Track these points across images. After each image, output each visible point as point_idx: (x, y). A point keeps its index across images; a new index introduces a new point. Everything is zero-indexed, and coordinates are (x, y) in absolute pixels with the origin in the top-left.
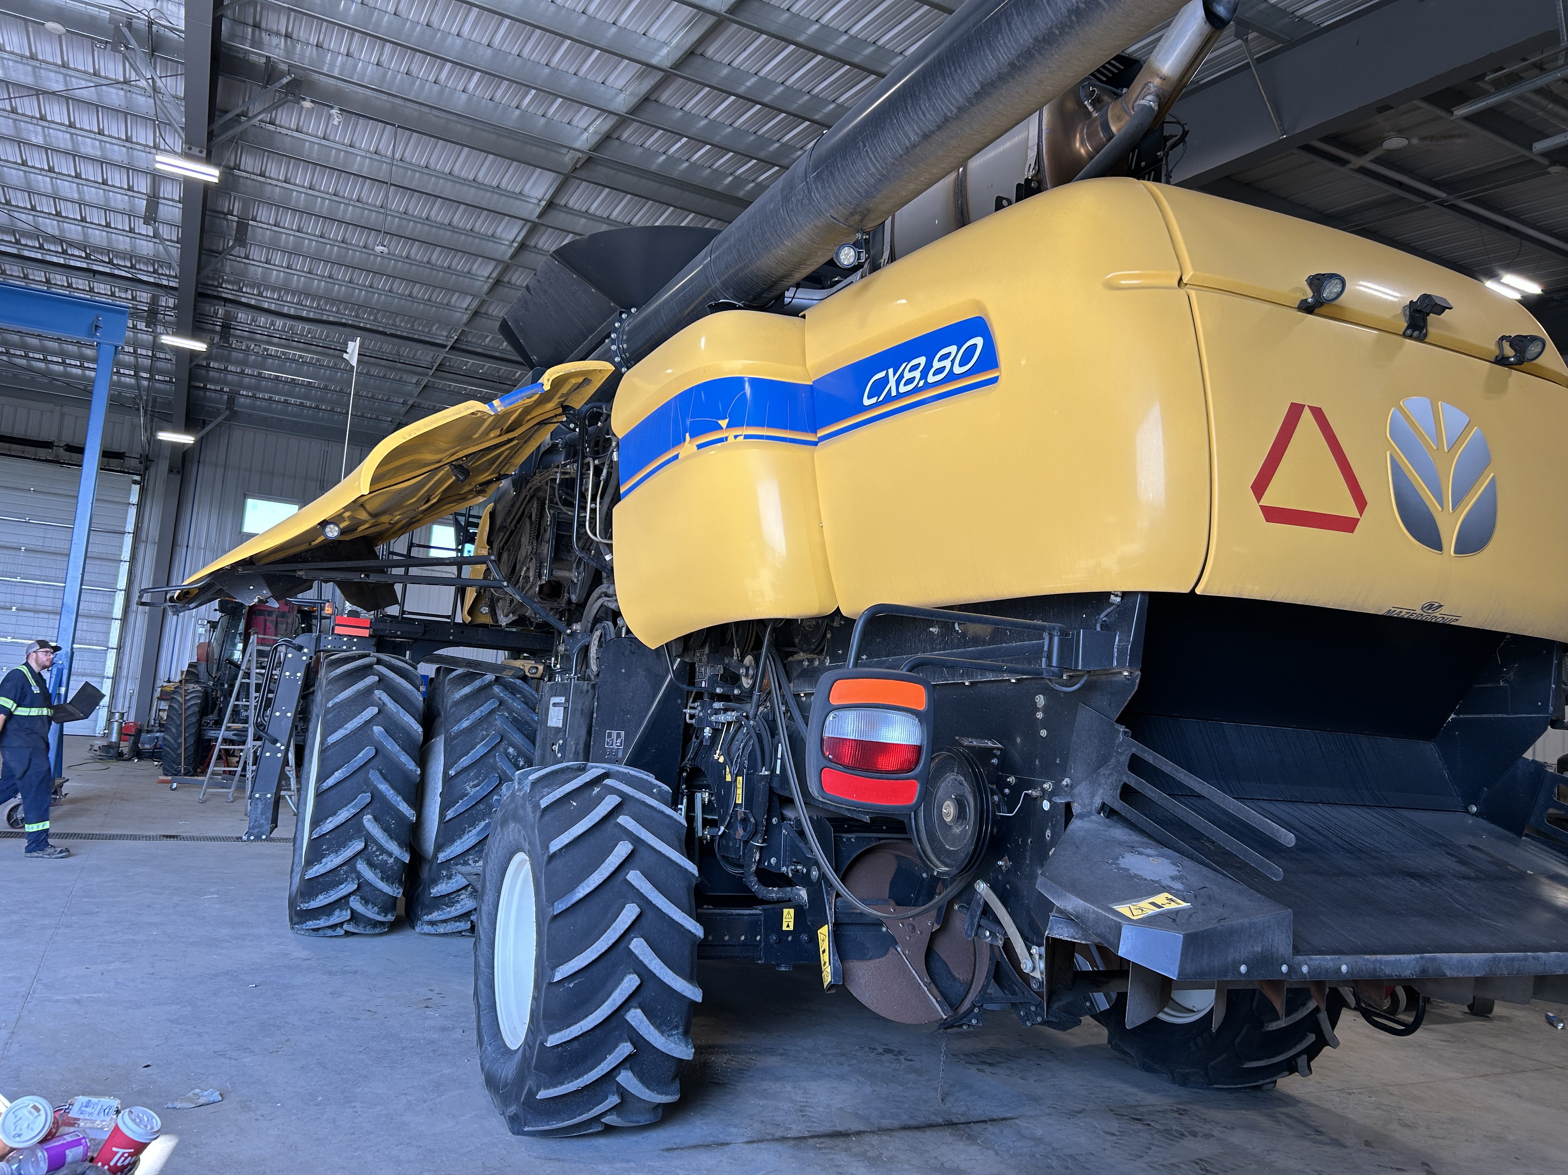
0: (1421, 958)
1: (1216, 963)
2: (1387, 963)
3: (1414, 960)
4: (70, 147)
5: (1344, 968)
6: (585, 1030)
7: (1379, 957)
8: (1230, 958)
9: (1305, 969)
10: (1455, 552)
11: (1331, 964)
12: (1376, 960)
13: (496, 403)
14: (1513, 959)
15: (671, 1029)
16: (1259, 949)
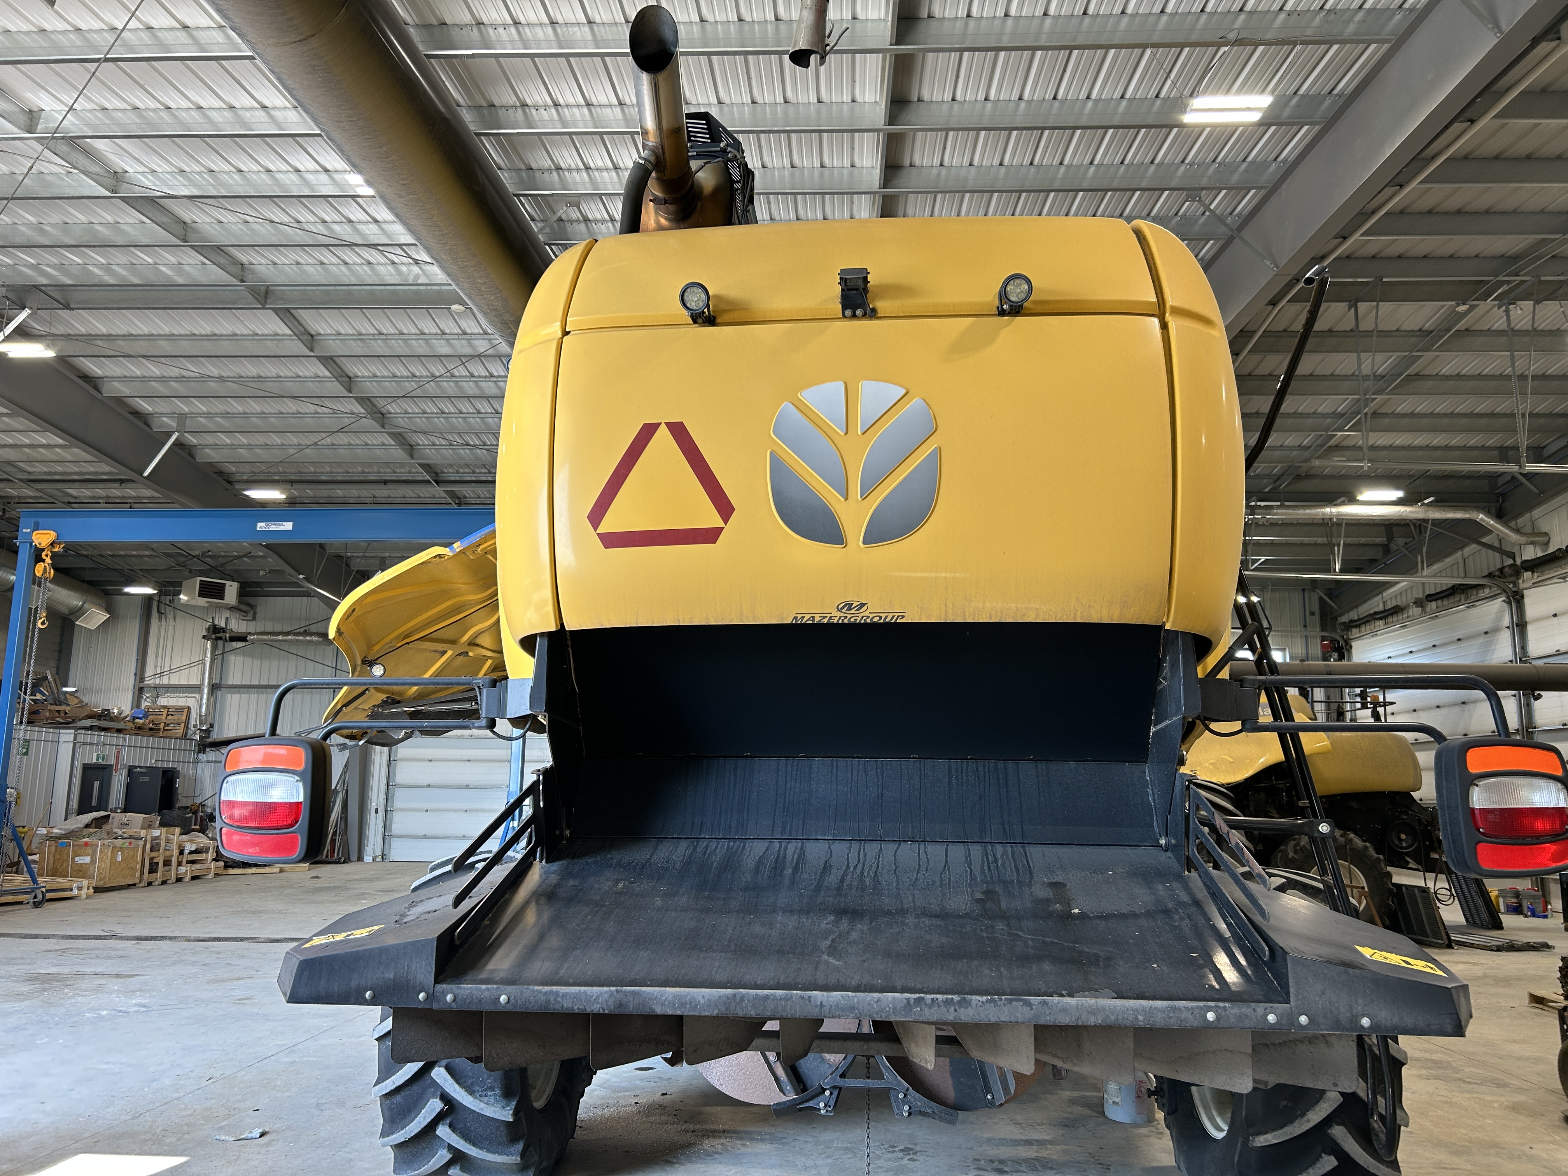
0: (617, 991)
1: (336, 988)
2: (565, 995)
3: (606, 992)
4: (478, 392)
5: (503, 999)
6: (398, 1084)
7: (554, 988)
8: (353, 984)
9: (449, 997)
10: (864, 543)
11: (487, 994)
12: (551, 992)
13: (455, 545)
14: (766, 997)
15: (485, 1090)
16: (391, 976)
